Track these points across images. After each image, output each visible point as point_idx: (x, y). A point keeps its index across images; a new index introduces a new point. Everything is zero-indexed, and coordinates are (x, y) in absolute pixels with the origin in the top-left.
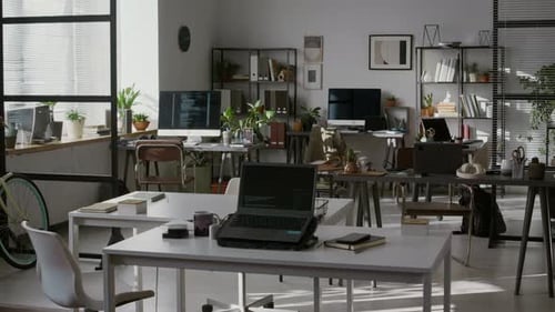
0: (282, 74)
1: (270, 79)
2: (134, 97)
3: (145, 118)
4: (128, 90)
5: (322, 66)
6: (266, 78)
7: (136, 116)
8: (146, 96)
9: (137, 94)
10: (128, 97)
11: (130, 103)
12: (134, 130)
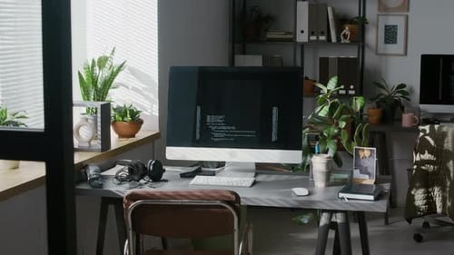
0: (347, 31)
1: (329, 39)
2: (114, 75)
3: (134, 114)
4: (102, 62)
5: (407, 17)
6: (323, 38)
7: (118, 110)
8: (133, 72)
9: (120, 68)
10: (102, 74)
11: (108, 83)
12: (115, 141)
